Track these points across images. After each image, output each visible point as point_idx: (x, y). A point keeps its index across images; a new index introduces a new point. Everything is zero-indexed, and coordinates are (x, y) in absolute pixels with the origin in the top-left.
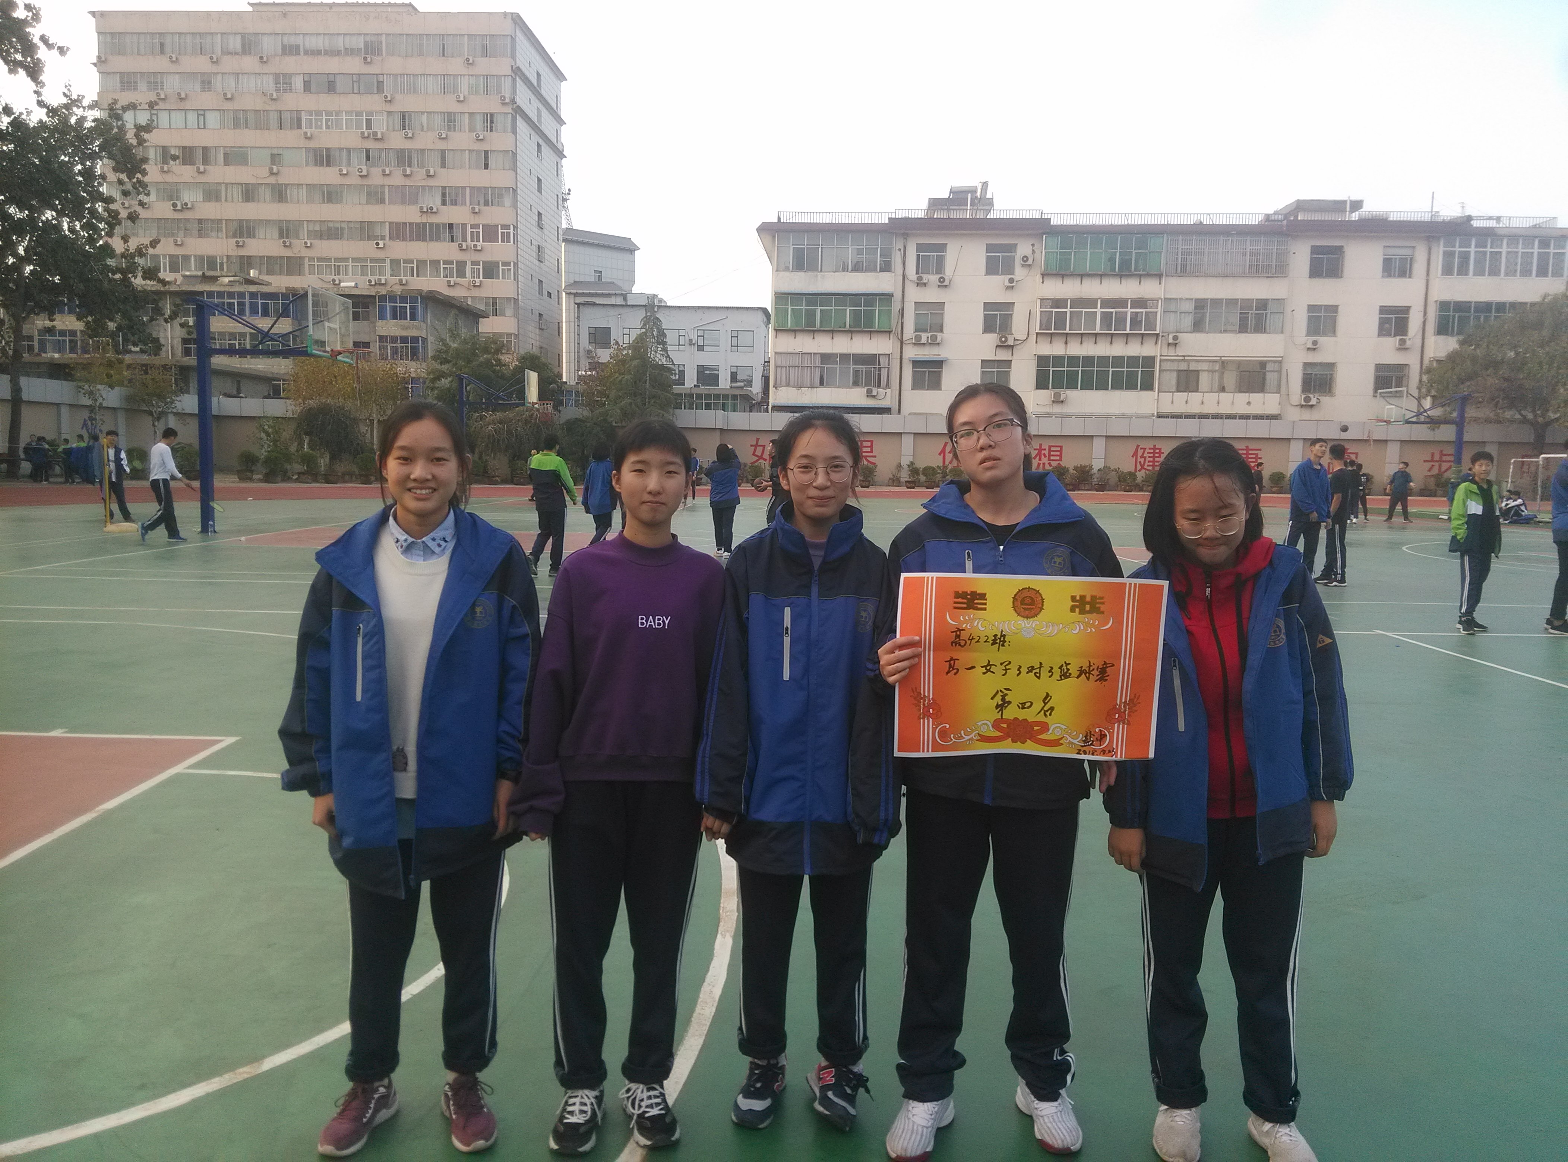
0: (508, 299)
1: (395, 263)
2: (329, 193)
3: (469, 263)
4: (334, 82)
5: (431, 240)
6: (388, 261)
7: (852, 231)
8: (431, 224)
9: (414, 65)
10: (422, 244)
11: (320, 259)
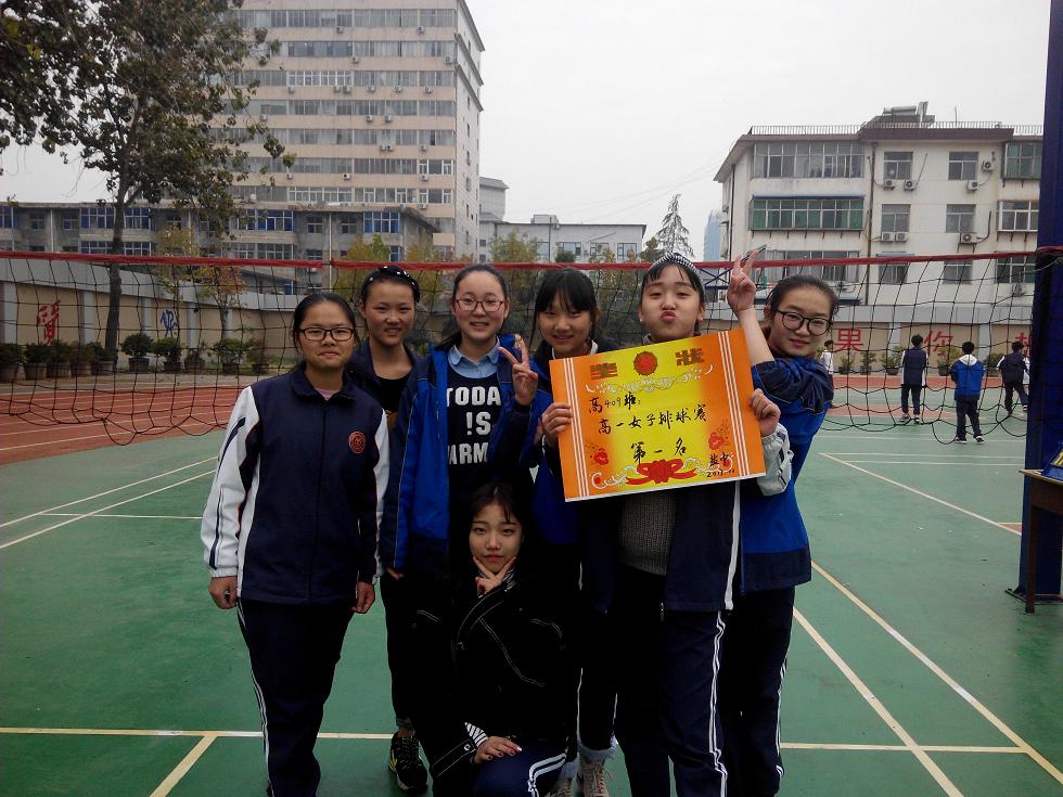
0: (449, 219)
1: (360, 191)
2: (307, 136)
3: (417, 191)
4: (312, 48)
5: (388, 172)
6: (353, 190)
7: (824, 141)
8: (388, 160)
9: (377, 34)
10: (381, 176)
11: (299, 188)
